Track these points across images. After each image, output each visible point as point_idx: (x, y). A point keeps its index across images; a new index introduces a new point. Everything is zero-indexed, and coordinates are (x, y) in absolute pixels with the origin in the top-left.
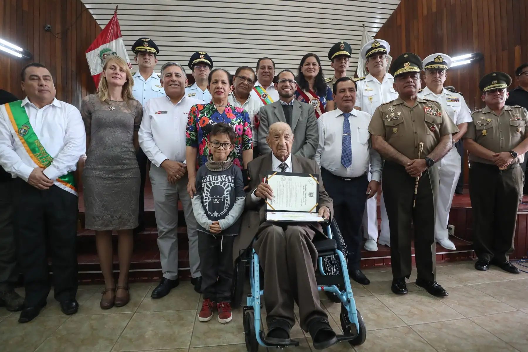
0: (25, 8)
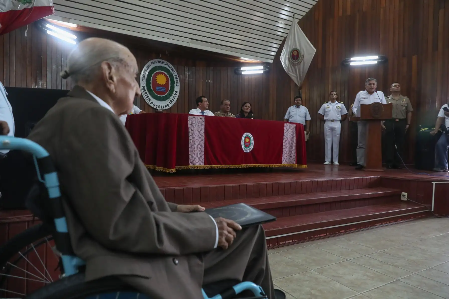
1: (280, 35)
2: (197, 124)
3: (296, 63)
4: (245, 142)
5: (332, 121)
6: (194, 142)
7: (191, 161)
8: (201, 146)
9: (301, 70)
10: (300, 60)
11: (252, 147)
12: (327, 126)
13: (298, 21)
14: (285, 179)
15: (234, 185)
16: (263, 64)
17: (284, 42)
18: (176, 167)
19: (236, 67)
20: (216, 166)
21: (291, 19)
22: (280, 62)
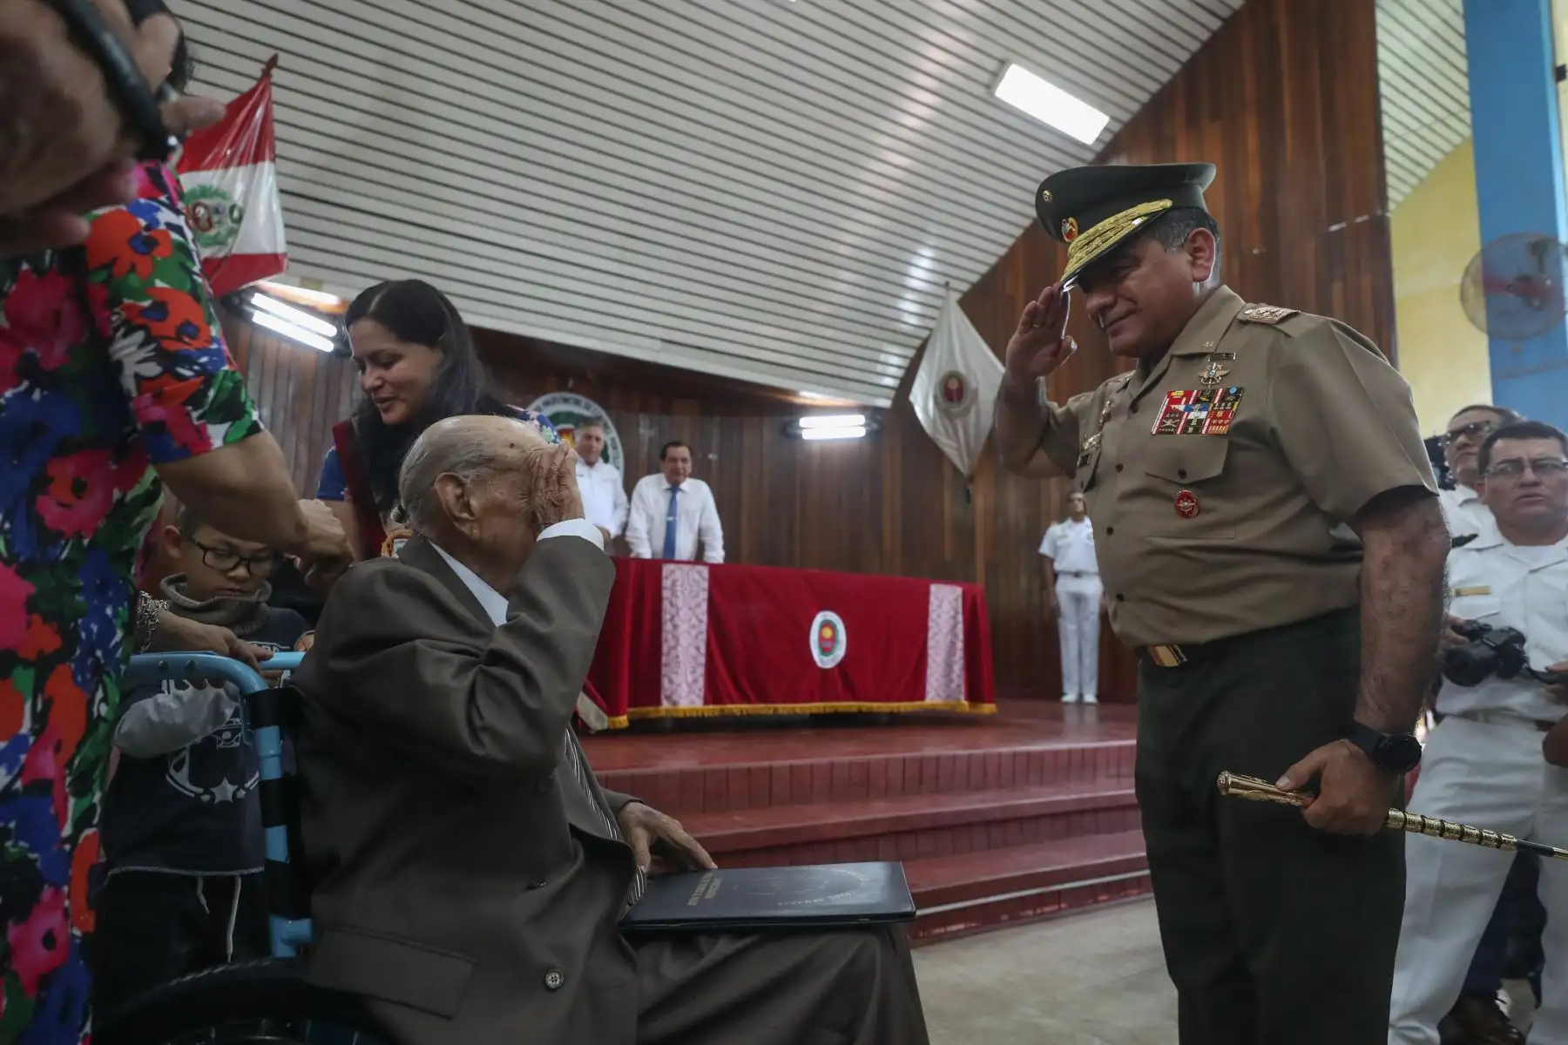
1: (909, 333)
2: (686, 589)
3: (956, 409)
4: (821, 639)
5: (1077, 575)
6: (676, 638)
7: (668, 693)
8: (698, 649)
9: (972, 431)
10: (966, 402)
11: (840, 652)
12: (1064, 587)
13: (956, 296)
14: (935, 748)
15: (795, 762)
16: (863, 409)
17: (921, 351)
18: (630, 710)
19: (787, 418)
20: (737, 708)
21: (941, 291)
22: (911, 407)
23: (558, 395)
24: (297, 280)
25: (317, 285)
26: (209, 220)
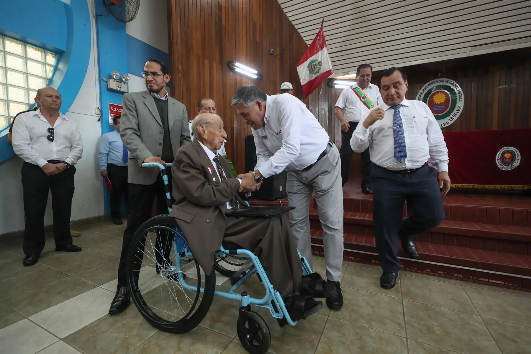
0: (258, 40)
4: (504, 158)
11: (517, 163)
23: (434, 81)
24: (343, 73)
25: (347, 73)
26: (315, 68)
